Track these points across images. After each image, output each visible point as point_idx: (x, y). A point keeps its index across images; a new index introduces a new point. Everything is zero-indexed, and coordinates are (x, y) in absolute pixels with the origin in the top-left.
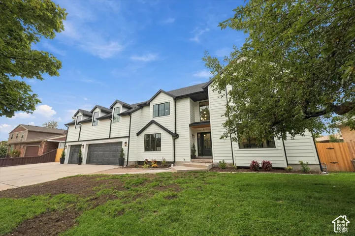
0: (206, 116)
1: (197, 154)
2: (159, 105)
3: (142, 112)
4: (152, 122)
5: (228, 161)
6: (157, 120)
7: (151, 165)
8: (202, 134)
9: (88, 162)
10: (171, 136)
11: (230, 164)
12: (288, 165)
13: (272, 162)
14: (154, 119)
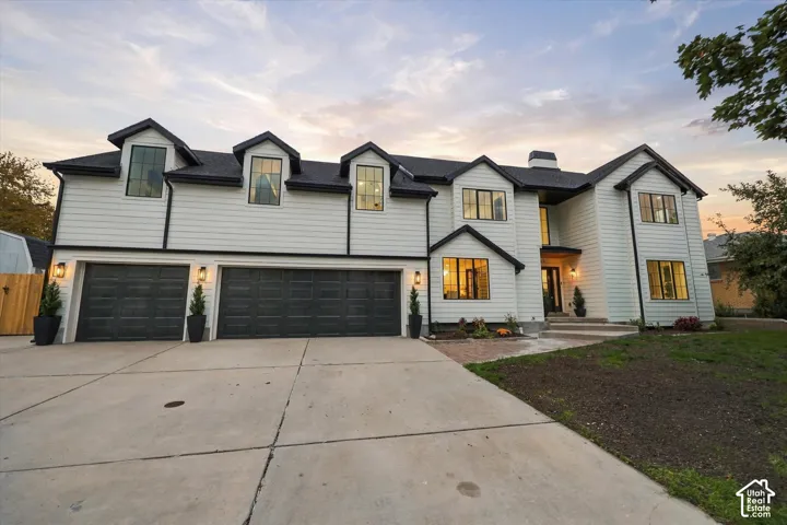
2: (478, 191)
10: (513, 266)
14: (470, 225)
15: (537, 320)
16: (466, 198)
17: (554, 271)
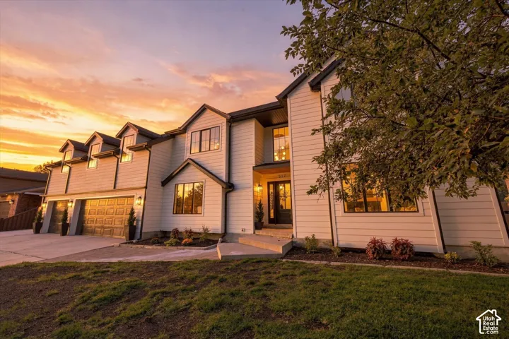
0: (284, 153)
1: (265, 219)
2: (201, 131)
3: (173, 146)
4: (188, 163)
5: (323, 235)
6: (197, 157)
7: (181, 239)
8: (276, 184)
11: (326, 242)
12: (444, 247)
13: (414, 242)
14: (192, 157)
15: (247, 232)
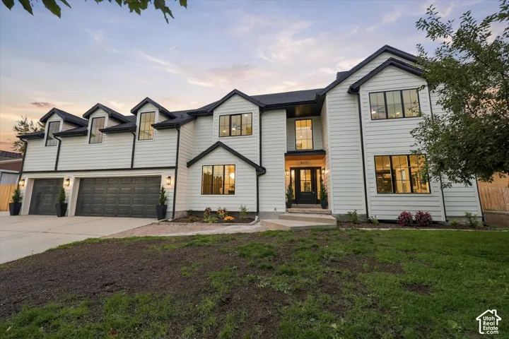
2: (230, 115)
3: (195, 127)
4: (218, 145)
6: (227, 141)
7: (220, 218)
8: (297, 170)
9: (80, 212)
10: (254, 170)
11: (362, 216)
12: (446, 217)
13: (432, 214)
14: (221, 141)
15: (278, 210)
16: (222, 122)
17: (318, 171)
